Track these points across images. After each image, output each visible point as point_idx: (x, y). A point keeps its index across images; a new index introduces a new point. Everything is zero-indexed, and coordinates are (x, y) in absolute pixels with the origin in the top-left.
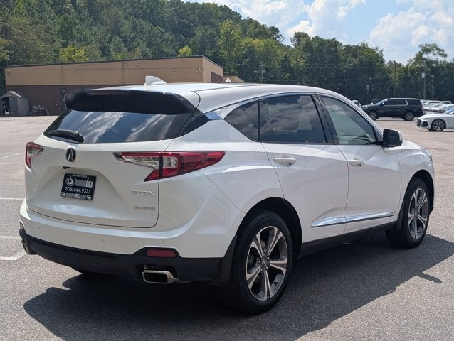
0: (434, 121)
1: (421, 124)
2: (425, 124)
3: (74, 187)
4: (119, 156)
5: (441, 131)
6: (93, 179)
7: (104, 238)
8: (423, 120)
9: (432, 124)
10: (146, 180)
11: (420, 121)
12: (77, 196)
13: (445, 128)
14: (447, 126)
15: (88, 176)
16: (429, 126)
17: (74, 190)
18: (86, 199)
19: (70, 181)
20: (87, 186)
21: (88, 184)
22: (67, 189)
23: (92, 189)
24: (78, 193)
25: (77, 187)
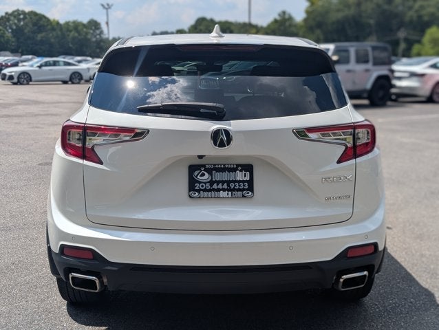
0: (20, 75)
1: (7, 77)
2: (11, 78)
3: (212, 183)
4: (302, 133)
5: (28, 84)
6: (248, 168)
7: (291, 245)
8: (8, 74)
9: (19, 78)
10: (339, 162)
11: (5, 75)
12: (223, 194)
13: (31, 81)
14: (33, 79)
15: (238, 166)
16: (15, 80)
17: (215, 186)
18: (244, 196)
19: (203, 175)
20: (238, 179)
21: (240, 176)
22: (197, 186)
23: (251, 182)
24: (224, 190)
25: (218, 182)
